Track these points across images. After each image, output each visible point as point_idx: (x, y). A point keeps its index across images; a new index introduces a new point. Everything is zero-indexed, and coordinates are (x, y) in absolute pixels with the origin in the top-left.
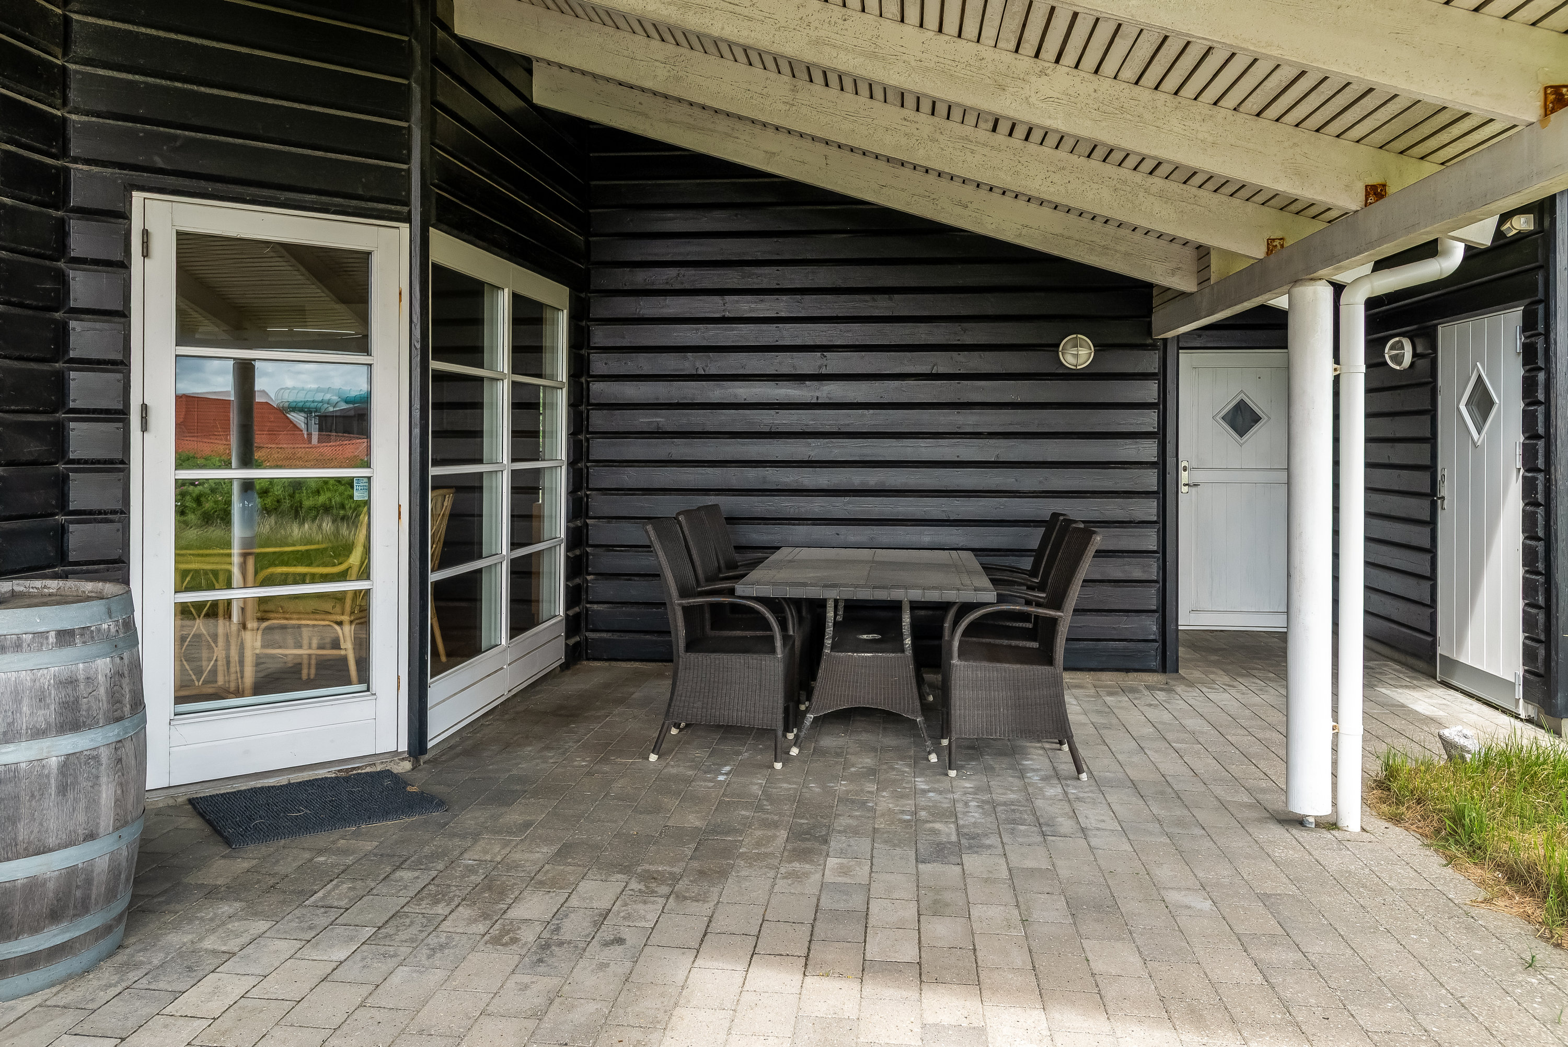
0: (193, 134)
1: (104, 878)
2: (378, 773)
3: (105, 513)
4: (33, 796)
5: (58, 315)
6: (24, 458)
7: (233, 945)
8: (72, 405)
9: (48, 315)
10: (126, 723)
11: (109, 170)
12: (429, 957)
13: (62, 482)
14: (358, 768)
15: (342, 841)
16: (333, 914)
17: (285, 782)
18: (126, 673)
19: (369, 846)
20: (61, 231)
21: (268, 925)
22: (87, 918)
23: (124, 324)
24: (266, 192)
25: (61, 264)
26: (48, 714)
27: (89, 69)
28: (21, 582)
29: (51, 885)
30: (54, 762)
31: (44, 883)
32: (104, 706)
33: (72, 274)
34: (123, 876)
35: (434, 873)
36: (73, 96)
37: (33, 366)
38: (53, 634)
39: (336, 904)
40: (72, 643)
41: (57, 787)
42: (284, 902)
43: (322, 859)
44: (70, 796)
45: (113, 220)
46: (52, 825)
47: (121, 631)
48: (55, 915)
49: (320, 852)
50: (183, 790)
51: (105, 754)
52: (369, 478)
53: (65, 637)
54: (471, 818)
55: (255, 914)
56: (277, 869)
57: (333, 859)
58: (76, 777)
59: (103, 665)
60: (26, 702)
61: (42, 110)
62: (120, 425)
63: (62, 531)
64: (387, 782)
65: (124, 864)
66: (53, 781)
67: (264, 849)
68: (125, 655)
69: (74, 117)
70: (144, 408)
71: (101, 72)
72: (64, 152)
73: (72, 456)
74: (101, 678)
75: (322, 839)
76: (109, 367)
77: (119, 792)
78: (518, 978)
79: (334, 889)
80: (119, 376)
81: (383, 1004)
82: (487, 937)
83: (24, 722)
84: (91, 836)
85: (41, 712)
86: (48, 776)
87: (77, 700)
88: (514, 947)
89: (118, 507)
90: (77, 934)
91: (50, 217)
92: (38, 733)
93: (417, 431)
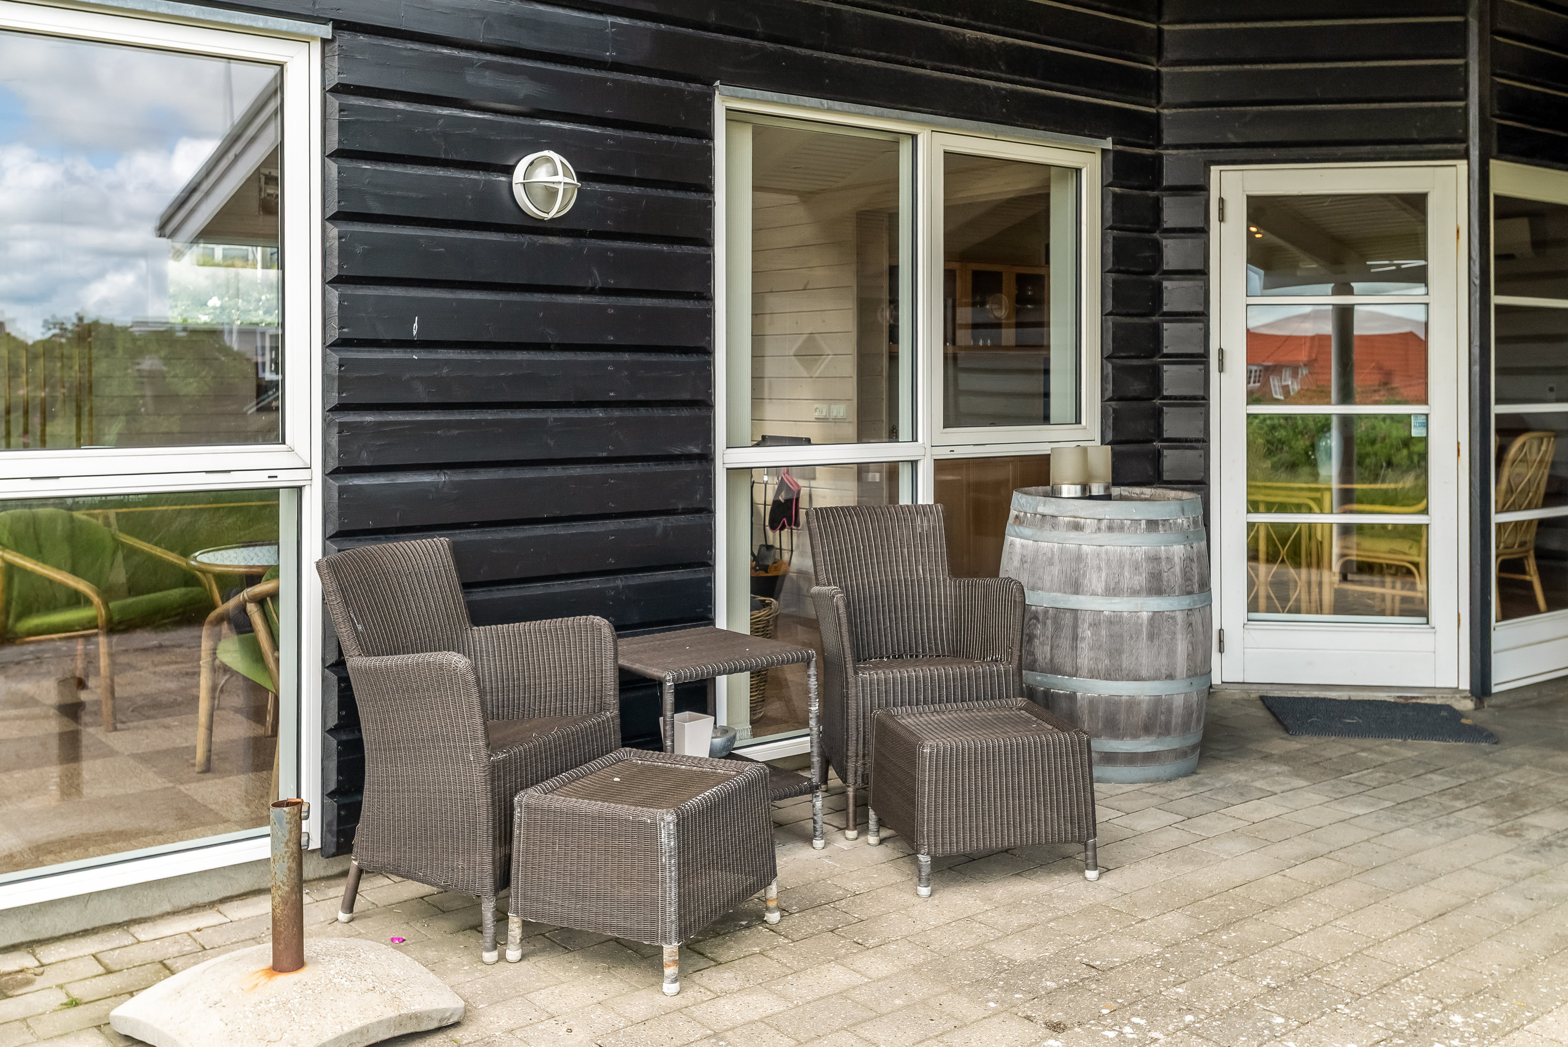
0: (1260, 108)
1: (1180, 711)
2: (1438, 706)
3: (1191, 441)
4: (1131, 637)
5: (1154, 277)
6: (1130, 395)
7: (1276, 789)
8: (1165, 351)
9: (1147, 278)
10: (1196, 597)
11: (1192, 151)
12: (1434, 828)
13: (1158, 415)
14: (1418, 698)
15: (1385, 747)
16: (1361, 789)
17: (1346, 698)
18: (1195, 559)
19: (1409, 754)
20: (1156, 207)
21: (1308, 783)
22: (1168, 739)
23: (1204, 280)
24: (1324, 150)
25: (1157, 235)
26: (1141, 580)
27: (1177, 69)
28: (1126, 488)
29: (1144, 706)
30: (1145, 615)
31: (1139, 703)
32: (1179, 580)
33: (1165, 242)
34: (1195, 716)
35: (1463, 781)
36: (1166, 95)
37: (1136, 320)
38: (1143, 522)
39: (1367, 783)
40: (1156, 530)
41: (1148, 634)
42: (1323, 774)
43: (1364, 754)
44: (1156, 642)
45: (1195, 193)
46: (1144, 661)
47: (1192, 526)
48: (1148, 728)
49: (1363, 750)
50: (1255, 687)
51: (1180, 617)
52: (1427, 415)
53: (1152, 525)
54: (1516, 753)
55: (1298, 776)
56: (1323, 753)
57: (1374, 756)
58: (1160, 630)
59: (1178, 550)
60: (1127, 568)
61: (1142, 112)
62: (1202, 367)
63: (1158, 455)
64: (1444, 713)
65: (1195, 706)
66: (1144, 629)
67: (1315, 739)
68: (1195, 545)
69: (1166, 111)
70: (1221, 351)
71: (1186, 69)
72: (1158, 143)
73: (1165, 393)
74: (1177, 560)
75: (1368, 742)
76: (1194, 318)
77: (1190, 649)
78: (1510, 856)
79: (1368, 774)
80: (1201, 325)
81: (1385, 843)
82: (1494, 828)
83: (1125, 584)
84: (1170, 677)
85: (1137, 578)
86: (1141, 625)
87: (1160, 573)
88: (1517, 839)
89: (1201, 436)
90: (1162, 748)
91: (1148, 197)
92: (1134, 593)
93: (1476, 368)
